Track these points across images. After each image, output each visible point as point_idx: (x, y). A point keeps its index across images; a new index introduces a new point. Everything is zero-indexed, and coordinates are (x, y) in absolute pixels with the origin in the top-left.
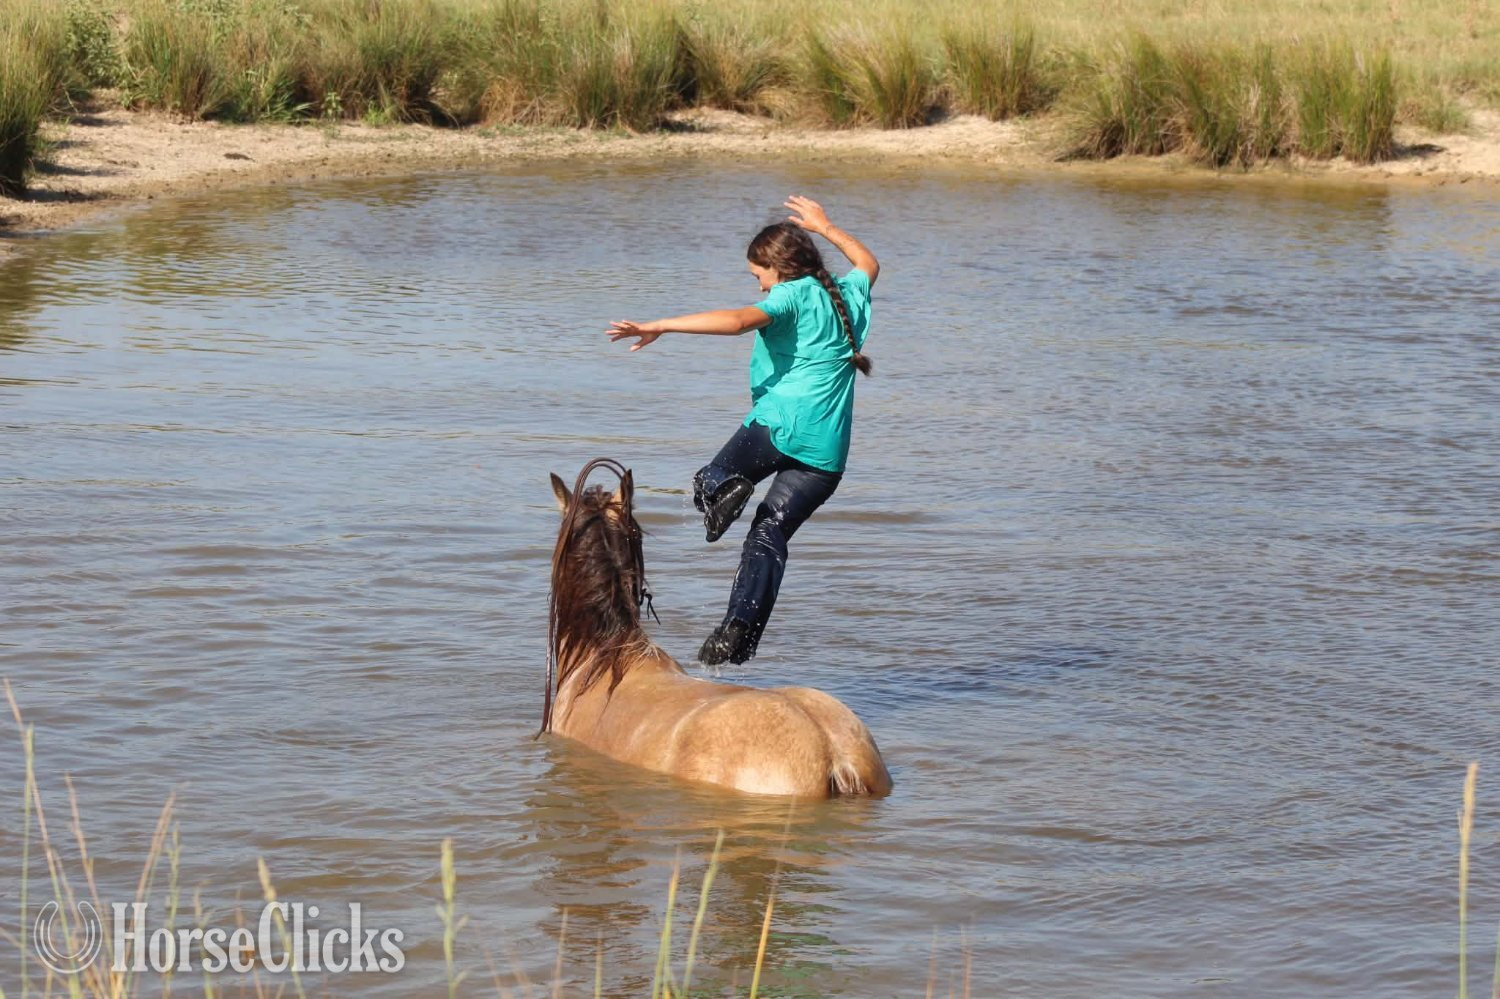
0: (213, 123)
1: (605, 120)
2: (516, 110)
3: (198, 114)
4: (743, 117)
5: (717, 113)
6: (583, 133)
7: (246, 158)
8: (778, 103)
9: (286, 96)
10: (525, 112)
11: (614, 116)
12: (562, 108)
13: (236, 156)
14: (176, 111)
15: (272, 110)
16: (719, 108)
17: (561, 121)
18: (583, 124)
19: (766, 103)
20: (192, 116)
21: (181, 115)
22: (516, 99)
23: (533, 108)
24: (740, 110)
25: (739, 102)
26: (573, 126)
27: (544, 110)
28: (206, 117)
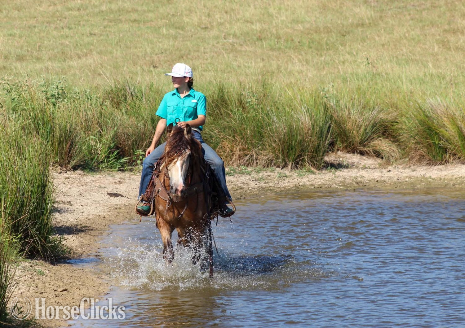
0: (79, 172)
1: (298, 163)
2: (240, 157)
3: (69, 166)
4: (364, 158)
5: (348, 155)
6: (287, 171)
7: (122, 196)
8: (385, 148)
9: (115, 153)
10: (247, 158)
11: (303, 160)
12: (271, 156)
13: (116, 195)
14: (57, 165)
15: (108, 162)
16: (348, 152)
17: (269, 164)
18: (285, 166)
19: (378, 148)
20: (66, 168)
21: (59, 167)
22: (240, 150)
23: (252, 156)
24: (362, 153)
25: (362, 149)
26: (278, 167)
27: (258, 157)
28: (75, 168)
